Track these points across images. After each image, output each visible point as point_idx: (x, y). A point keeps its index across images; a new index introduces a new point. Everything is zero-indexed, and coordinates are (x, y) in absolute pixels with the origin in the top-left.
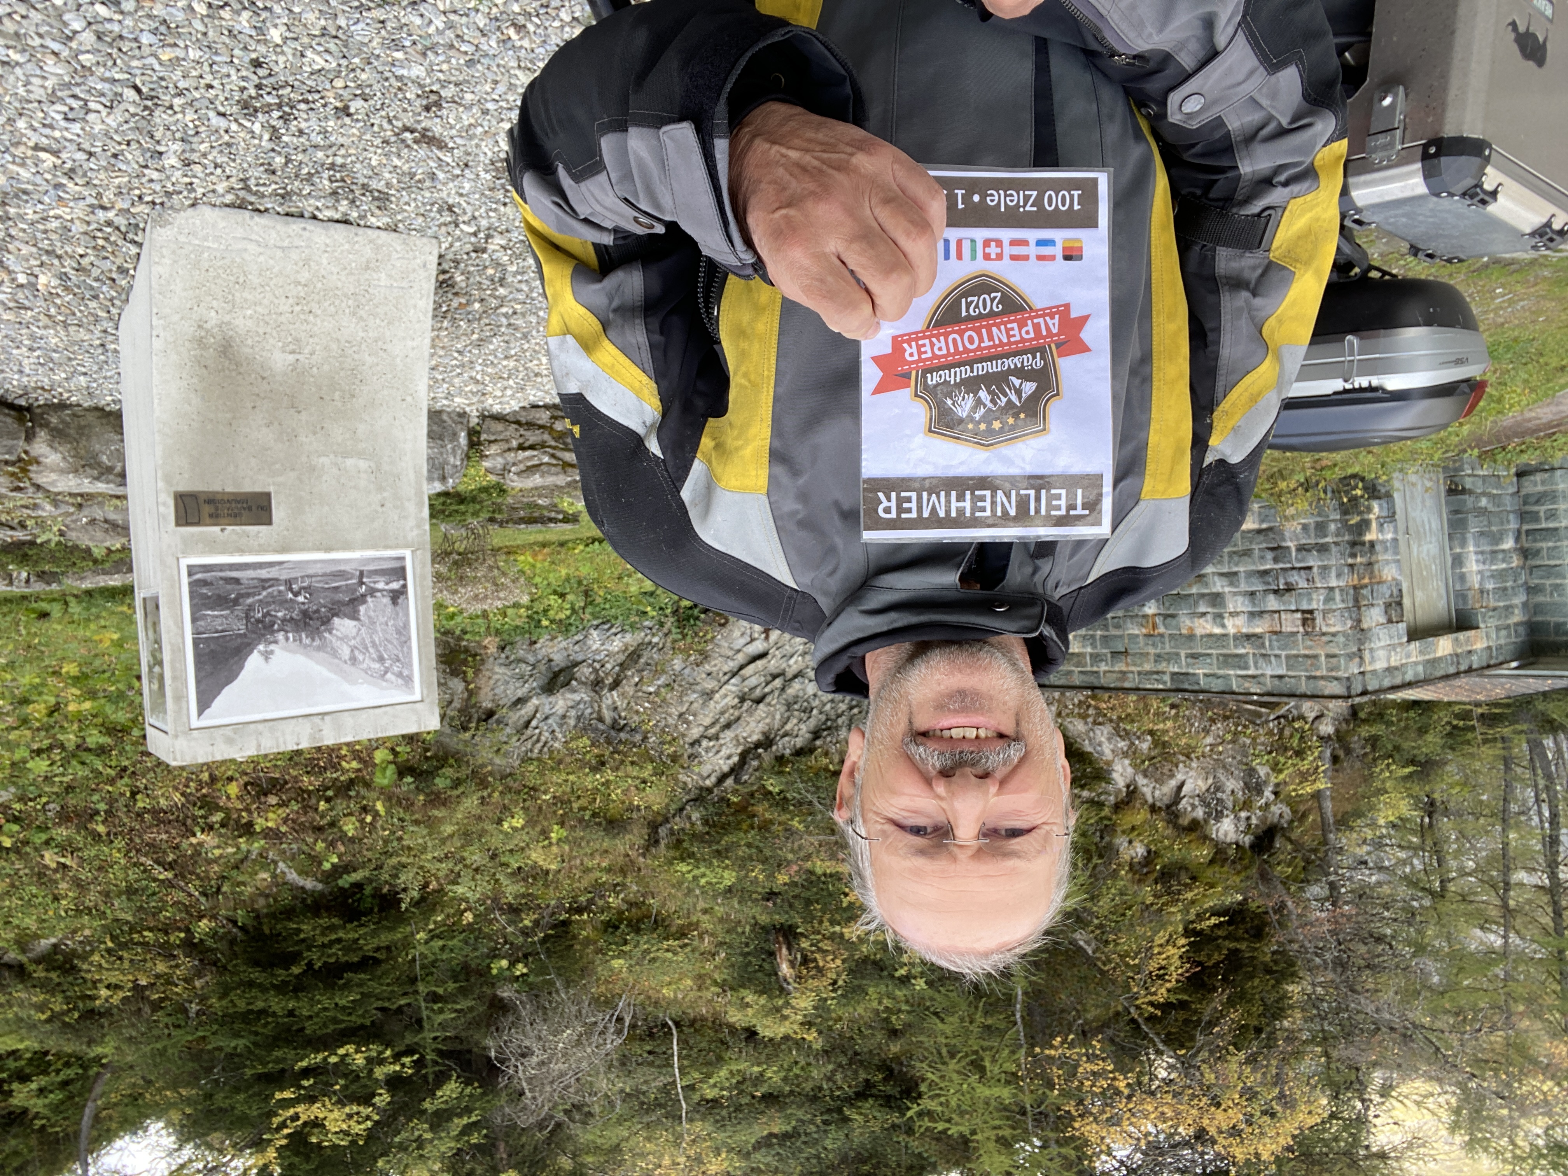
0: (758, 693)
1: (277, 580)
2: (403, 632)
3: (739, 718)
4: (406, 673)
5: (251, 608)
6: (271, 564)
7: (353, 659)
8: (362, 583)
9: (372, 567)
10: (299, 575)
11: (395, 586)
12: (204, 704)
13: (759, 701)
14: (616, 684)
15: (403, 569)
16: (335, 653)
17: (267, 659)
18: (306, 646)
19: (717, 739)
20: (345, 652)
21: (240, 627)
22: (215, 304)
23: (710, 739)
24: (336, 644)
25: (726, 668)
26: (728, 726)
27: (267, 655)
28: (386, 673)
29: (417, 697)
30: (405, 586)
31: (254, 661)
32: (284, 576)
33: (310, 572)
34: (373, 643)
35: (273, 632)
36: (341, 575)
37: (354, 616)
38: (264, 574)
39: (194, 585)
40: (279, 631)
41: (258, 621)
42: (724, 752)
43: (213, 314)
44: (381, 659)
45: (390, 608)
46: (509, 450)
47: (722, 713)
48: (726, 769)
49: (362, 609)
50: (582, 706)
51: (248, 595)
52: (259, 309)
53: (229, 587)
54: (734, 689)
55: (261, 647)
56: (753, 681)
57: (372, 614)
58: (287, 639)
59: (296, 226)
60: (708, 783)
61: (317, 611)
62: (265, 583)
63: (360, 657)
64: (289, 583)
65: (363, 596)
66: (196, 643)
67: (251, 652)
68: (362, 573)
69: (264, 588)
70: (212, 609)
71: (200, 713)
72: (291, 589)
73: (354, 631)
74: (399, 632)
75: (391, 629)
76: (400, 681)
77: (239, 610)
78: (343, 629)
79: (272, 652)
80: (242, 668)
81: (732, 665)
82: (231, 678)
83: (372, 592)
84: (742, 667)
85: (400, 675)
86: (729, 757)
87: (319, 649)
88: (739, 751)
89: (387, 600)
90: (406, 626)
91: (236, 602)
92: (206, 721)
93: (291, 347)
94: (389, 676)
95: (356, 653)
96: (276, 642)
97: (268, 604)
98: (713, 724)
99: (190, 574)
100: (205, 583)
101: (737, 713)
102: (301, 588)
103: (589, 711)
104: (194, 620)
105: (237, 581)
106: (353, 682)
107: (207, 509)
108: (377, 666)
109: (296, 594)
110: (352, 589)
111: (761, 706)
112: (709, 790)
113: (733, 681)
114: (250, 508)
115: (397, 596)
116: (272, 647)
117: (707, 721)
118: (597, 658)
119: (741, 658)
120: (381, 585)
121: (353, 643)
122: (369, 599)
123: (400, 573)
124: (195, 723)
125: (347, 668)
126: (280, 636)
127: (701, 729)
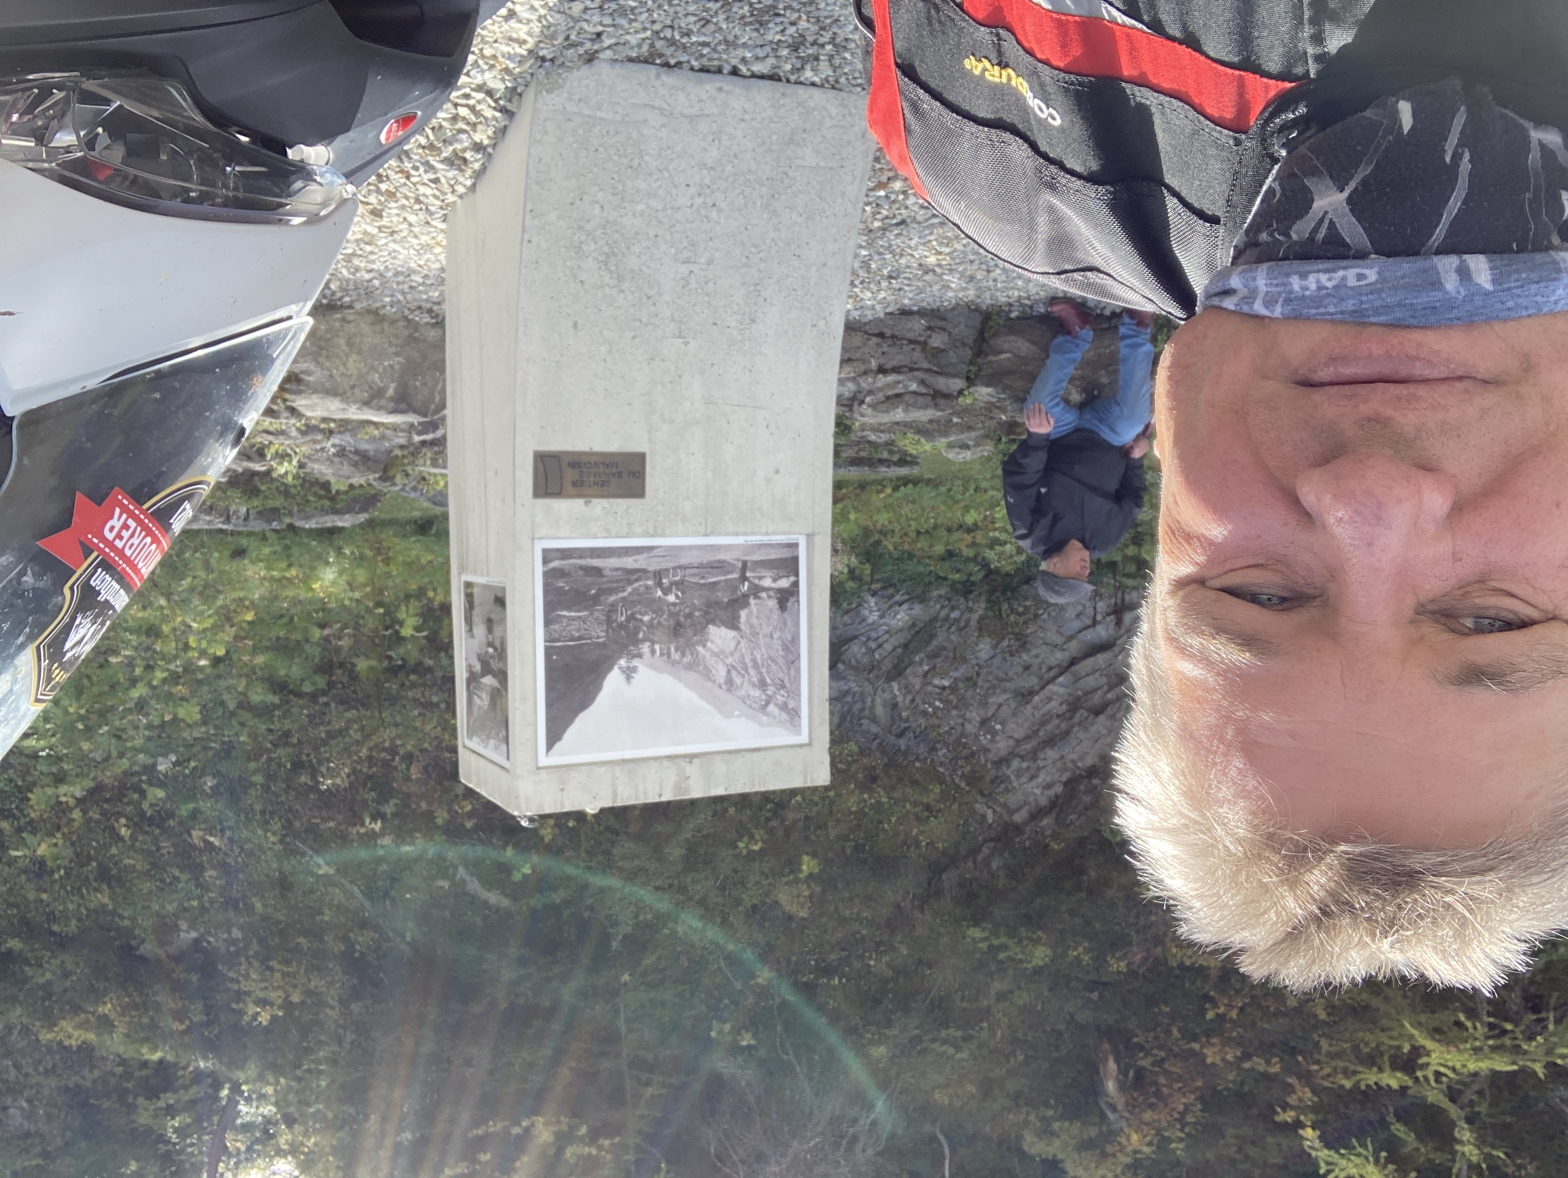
0: (1097, 699)
1: (644, 571)
2: (791, 647)
3: (1067, 733)
4: (791, 704)
5: (613, 609)
6: (638, 550)
7: (730, 682)
8: (744, 578)
9: (757, 557)
10: (670, 565)
11: (784, 583)
12: (554, 736)
13: (1098, 711)
14: (897, 671)
15: (795, 560)
16: (707, 674)
17: (629, 678)
18: (674, 663)
19: (1035, 758)
20: (720, 673)
21: (599, 633)
22: (600, 196)
23: (1023, 758)
24: (711, 661)
25: (1053, 661)
26: (1050, 742)
27: (629, 673)
28: (768, 703)
29: (804, 738)
30: (796, 584)
31: (613, 680)
32: (653, 566)
33: (684, 561)
34: (754, 661)
35: (637, 642)
36: (719, 566)
37: (733, 625)
38: (629, 562)
39: (550, 576)
40: (644, 640)
41: (621, 626)
42: (1042, 778)
43: (597, 210)
44: (763, 685)
45: (776, 615)
46: (866, 373)
47: (1043, 723)
48: (1043, 802)
49: (743, 614)
50: (849, 699)
51: (612, 591)
52: (654, 203)
53: (589, 579)
54: (1062, 690)
55: (623, 662)
56: (1091, 682)
57: (754, 621)
58: (653, 652)
59: (711, 84)
60: (1018, 818)
61: (690, 615)
62: (631, 575)
63: (738, 680)
64: (658, 575)
65: (746, 596)
66: (549, 652)
67: (610, 668)
68: (745, 564)
69: (630, 582)
70: (569, 609)
71: (550, 745)
72: (659, 584)
73: (733, 644)
74: (786, 648)
75: (777, 645)
76: (784, 716)
77: (599, 612)
78: (719, 642)
79: (634, 669)
80: (599, 688)
81: (1060, 656)
82: (586, 701)
83: (756, 590)
84: (1073, 662)
85: (784, 707)
86: (1048, 786)
87: (690, 667)
88: (1064, 778)
89: (772, 603)
90: (795, 639)
91: (596, 600)
92: (555, 759)
93: (686, 254)
94: (772, 708)
95: (734, 674)
96: (640, 656)
97: (634, 603)
98: (1027, 738)
99: (545, 561)
100: (559, 573)
101: (1064, 726)
102: (672, 584)
103: (858, 706)
104: (548, 622)
105: (598, 571)
106: (729, 715)
107: (570, 475)
108: (757, 693)
109: (666, 592)
110: (732, 587)
111: (1102, 718)
112: (1018, 829)
113: (1061, 679)
114: (620, 474)
115: (787, 597)
116: (636, 662)
117: (1019, 734)
118: (874, 635)
119: (1073, 647)
120: (767, 583)
121: (730, 660)
122: (752, 601)
123: (790, 565)
124: (544, 760)
125: (723, 695)
126: (646, 647)
127: (1011, 742)
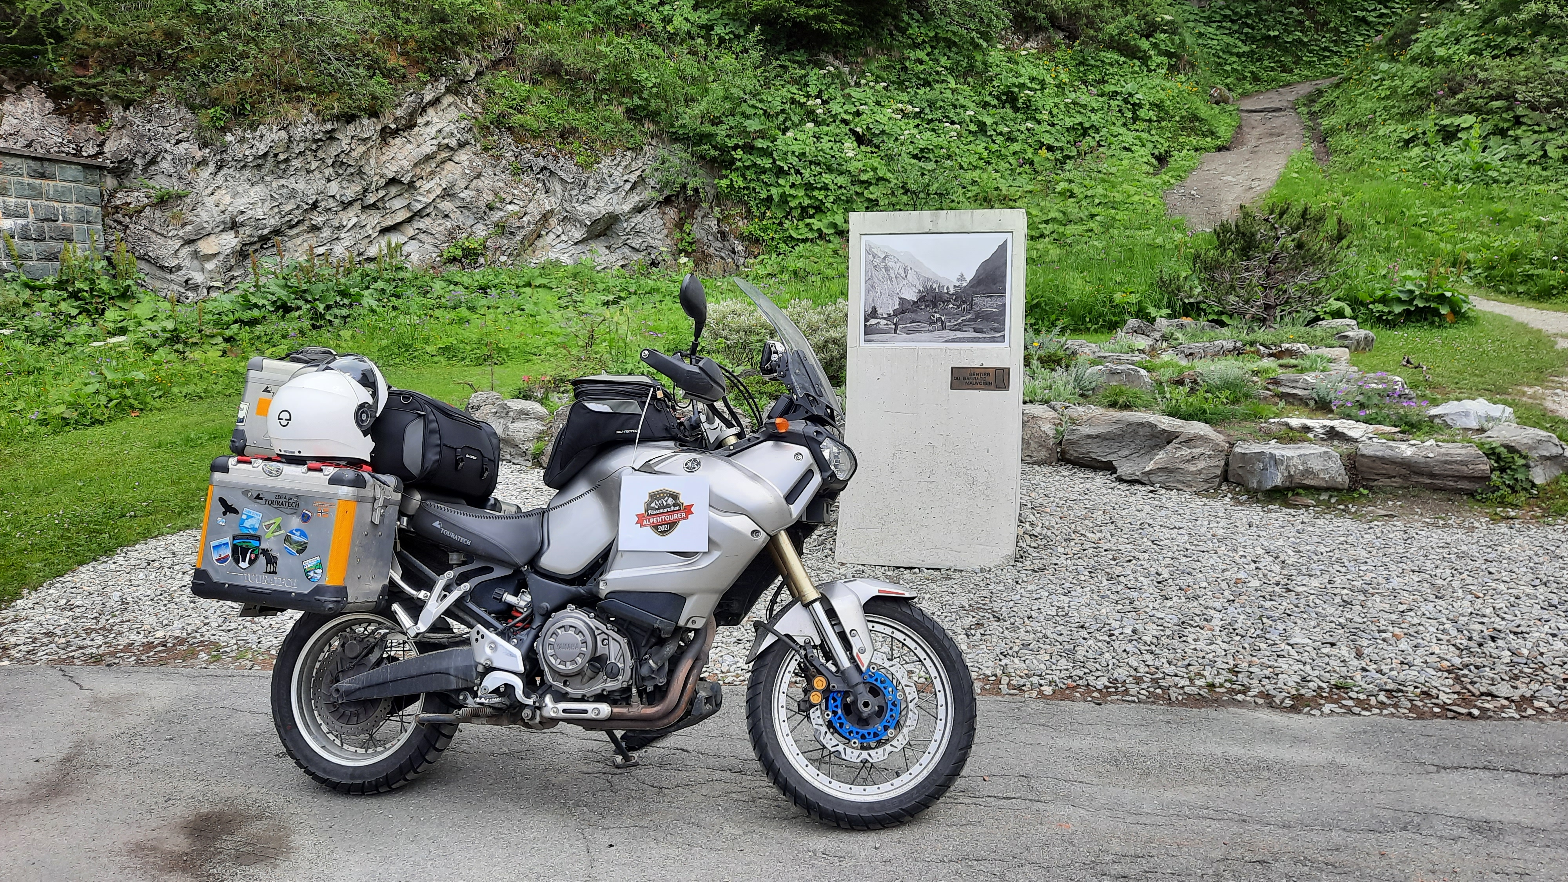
1: (951, 330)
2: (870, 287)
4: (871, 257)
5: (969, 311)
6: (953, 341)
7: (906, 270)
8: (896, 324)
9: (888, 335)
10: (937, 332)
11: (873, 321)
12: (1003, 248)
15: (866, 334)
16: (918, 276)
17: (962, 275)
18: (936, 282)
20: (911, 276)
21: (977, 300)
24: (916, 282)
27: (961, 277)
28: (884, 258)
29: (863, 239)
30: (866, 321)
31: (970, 275)
32: (946, 332)
33: (929, 334)
34: (891, 279)
35: (956, 294)
36: (910, 332)
37: (903, 301)
38: (959, 334)
39: (1001, 329)
40: (953, 294)
41: (965, 302)
44: (887, 269)
45: (878, 305)
49: (897, 306)
51: (969, 320)
53: (981, 327)
55: (965, 284)
57: (891, 302)
58: (948, 288)
59: (932, 563)
61: (927, 306)
62: (958, 328)
63: (901, 271)
64: (944, 327)
65: (895, 315)
66: (1004, 291)
67: (971, 281)
68: (895, 332)
69: (959, 324)
70: (992, 312)
71: (1005, 243)
72: (943, 323)
73: (903, 290)
74: (873, 287)
75: (878, 289)
76: (875, 251)
77: (976, 310)
78: (911, 292)
79: (958, 280)
80: (977, 271)
81: (421, 224)
82: (985, 265)
83: (889, 317)
85: (875, 255)
87: (928, 280)
89: (880, 311)
90: (867, 291)
91: (977, 316)
92: (1002, 237)
93: (932, 486)
94: (882, 256)
95: (903, 275)
96: (955, 287)
97: (958, 314)
99: (1003, 336)
100: (996, 330)
102: (936, 323)
104: (1004, 306)
105: (975, 331)
106: (907, 254)
107: (991, 379)
108: (889, 264)
109: (939, 319)
110: (903, 320)
114: (965, 379)
115: (873, 313)
116: (957, 284)
120: (883, 322)
121: (905, 282)
122: (892, 313)
123: (869, 331)
124: (1008, 237)
125: (910, 264)
126: (952, 291)
